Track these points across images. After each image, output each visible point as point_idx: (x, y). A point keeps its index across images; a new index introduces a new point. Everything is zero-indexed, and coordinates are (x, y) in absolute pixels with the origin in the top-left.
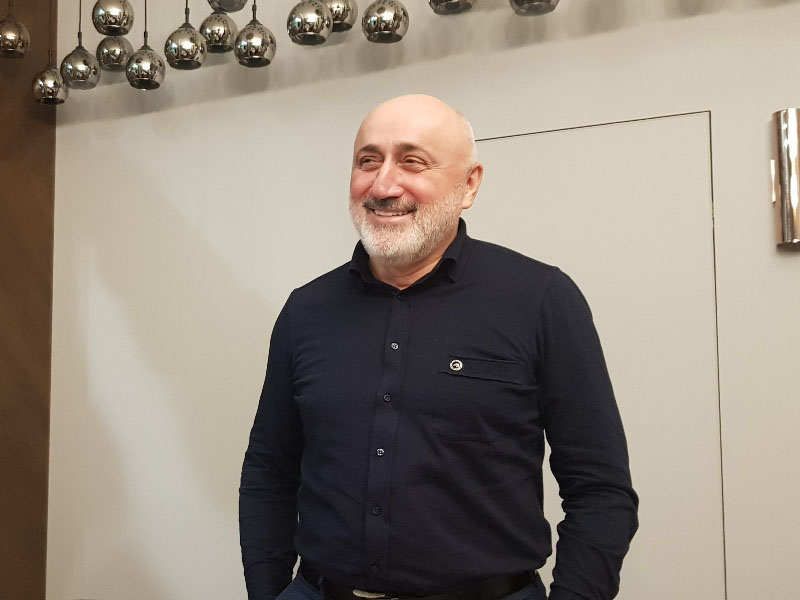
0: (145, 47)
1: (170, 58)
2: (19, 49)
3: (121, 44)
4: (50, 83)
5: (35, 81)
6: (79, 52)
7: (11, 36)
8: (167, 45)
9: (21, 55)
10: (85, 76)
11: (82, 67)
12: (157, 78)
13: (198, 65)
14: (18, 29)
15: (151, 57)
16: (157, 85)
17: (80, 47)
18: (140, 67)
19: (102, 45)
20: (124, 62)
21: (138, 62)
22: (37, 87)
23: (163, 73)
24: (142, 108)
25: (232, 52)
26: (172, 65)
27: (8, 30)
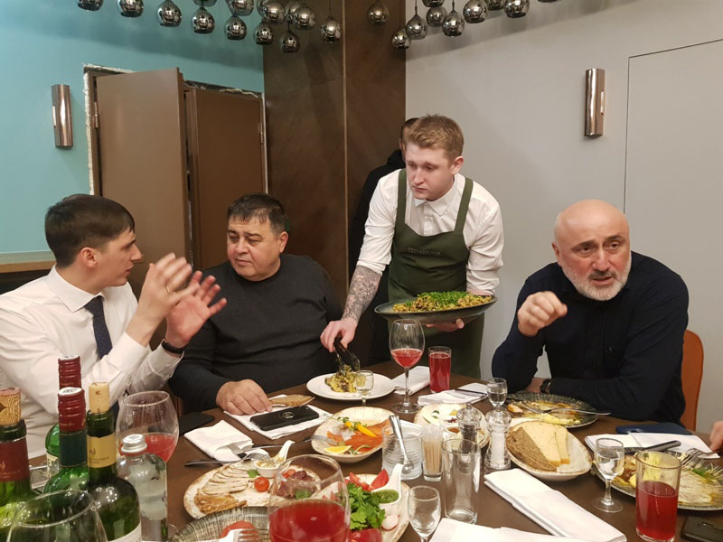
0: (453, 11)
1: (466, 17)
2: (383, 20)
3: (440, 11)
4: (401, 38)
5: (393, 37)
6: (416, 19)
7: (378, 13)
8: (464, 10)
9: (384, 23)
10: (419, 32)
11: (417, 27)
12: (460, 30)
13: (483, 20)
14: (381, 8)
15: (457, 17)
16: (460, 34)
17: (416, 15)
18: (450, 24)
19: (429, 12)
20: (441, 21)
21: (449, 21)
22: (394, 40)
23: (463, 26)
24: (453, 47)
25: (503, 10)
26: (468, 22)
27: (377, 9)
